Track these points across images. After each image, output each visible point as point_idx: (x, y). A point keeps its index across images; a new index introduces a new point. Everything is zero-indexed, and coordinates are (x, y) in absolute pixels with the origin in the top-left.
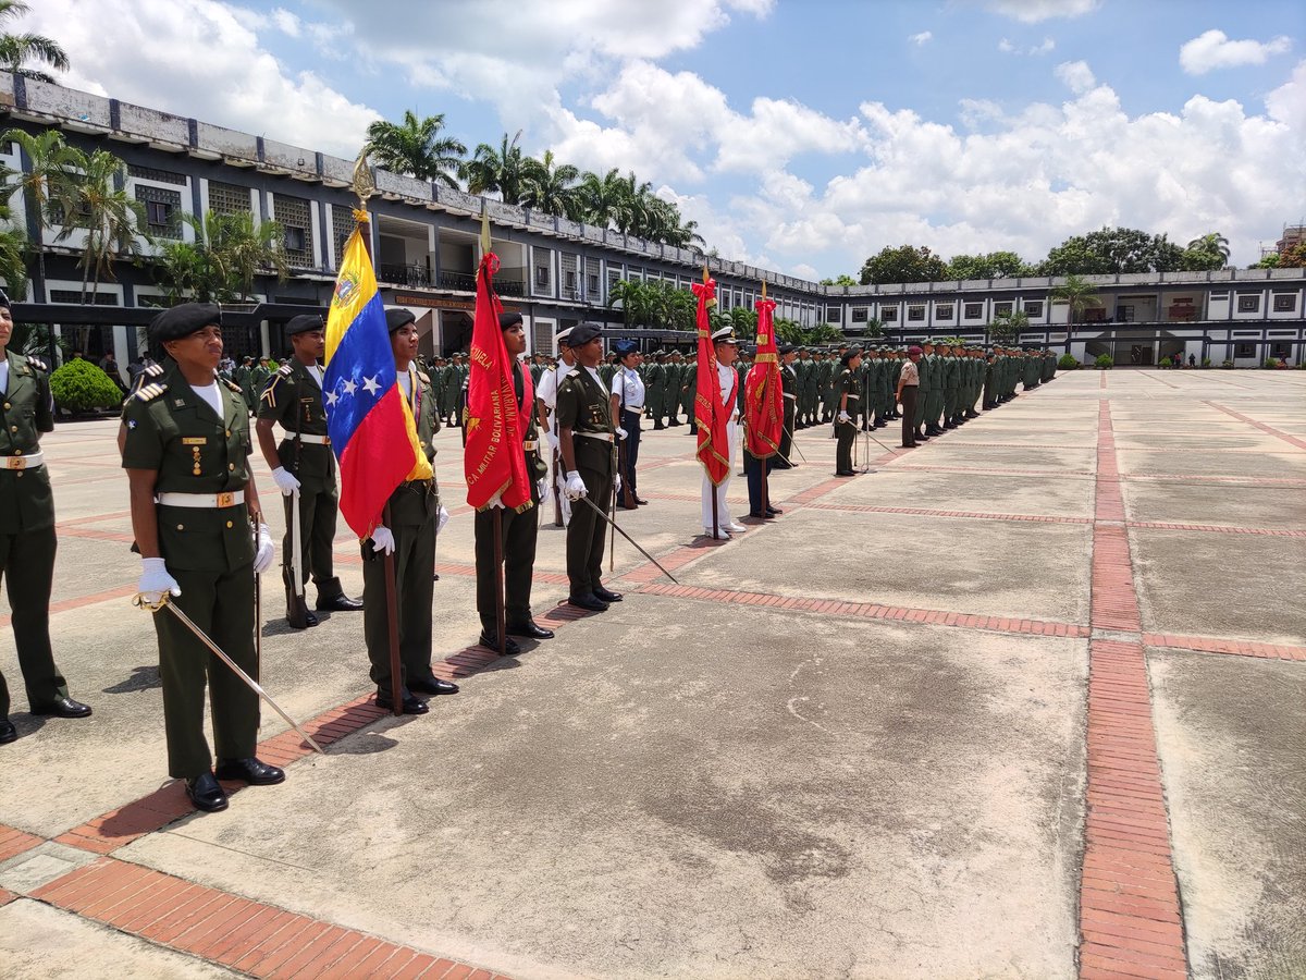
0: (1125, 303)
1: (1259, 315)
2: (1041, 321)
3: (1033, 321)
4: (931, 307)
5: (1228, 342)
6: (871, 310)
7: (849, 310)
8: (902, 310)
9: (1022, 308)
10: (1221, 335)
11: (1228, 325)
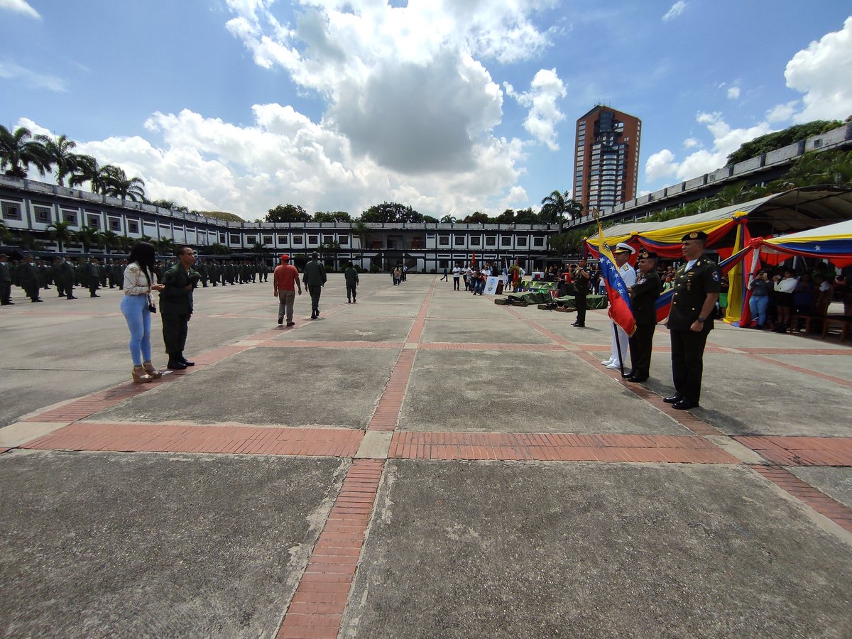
0: (391, 239)
1: (448, 247)
2: (347, 246)
3: (343, 246)
4: (290, 237)
5: (436, 260)
6: (257, 237)
7: (245, 237)
8: (275, 237)
9: (338, 240)
10: (432, 256)
11: (435, 251)
